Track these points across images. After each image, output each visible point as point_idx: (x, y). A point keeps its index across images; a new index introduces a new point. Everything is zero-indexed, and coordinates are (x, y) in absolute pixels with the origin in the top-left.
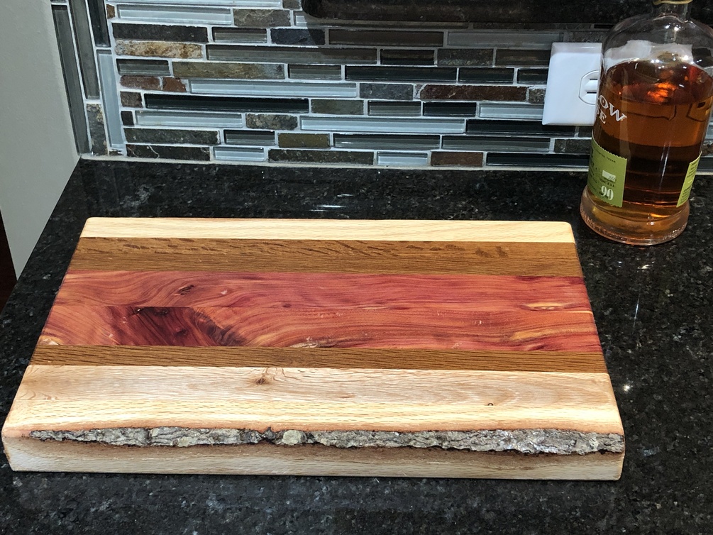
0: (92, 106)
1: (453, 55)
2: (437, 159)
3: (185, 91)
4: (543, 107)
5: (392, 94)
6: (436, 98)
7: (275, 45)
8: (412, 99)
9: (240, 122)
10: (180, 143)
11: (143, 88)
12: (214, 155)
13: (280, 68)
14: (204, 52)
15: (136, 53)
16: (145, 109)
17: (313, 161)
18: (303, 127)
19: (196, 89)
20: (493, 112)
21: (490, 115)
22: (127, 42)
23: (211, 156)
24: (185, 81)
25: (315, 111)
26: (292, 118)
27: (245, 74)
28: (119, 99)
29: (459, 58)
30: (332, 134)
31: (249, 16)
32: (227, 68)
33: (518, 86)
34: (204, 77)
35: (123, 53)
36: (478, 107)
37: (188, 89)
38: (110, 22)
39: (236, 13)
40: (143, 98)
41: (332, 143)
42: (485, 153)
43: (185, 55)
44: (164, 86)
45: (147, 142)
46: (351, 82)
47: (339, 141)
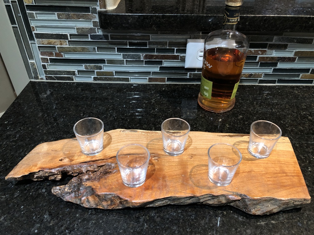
0: (31, 63)
1: (153, 44)
2: (150, 80)
3: (62, 57)
4: (185, 62)
5: (134, 57)
6: (149, 59)
7: (92, 40)
8: (141, 59)
9: (83, 67)
10: (63, 75)
11: (48, 56)
12: (75, 79)
13: (94, 49)
14: (68, 43)
15: (44, 44)
16: (50, 63)
17: (109, 81)
18: (104, 69)
19: (67, 56)
21: (167, 65)
22: (40, 40)
23: (74, 79)
24: (62, 54)
25: (108, 63)
26: (100, 66)
27: (83, 51)
28: (41, 60)
29: (156, 45)
30: (114, 71)
31: (82, 30)
32: (76, 49)
33: (176, 54)
34: (68, 52)
35: (40, 44)
36: (163, 62)
37: (64, 57)
38: (33, 33)
39: (77, 29)
40: (49, 59)
41: (115, 75)
42: (166, 78)
43: (61, 44)
44: (55, 55)
45: (52, 75)
46: (119, 53)
47: (117, 74)
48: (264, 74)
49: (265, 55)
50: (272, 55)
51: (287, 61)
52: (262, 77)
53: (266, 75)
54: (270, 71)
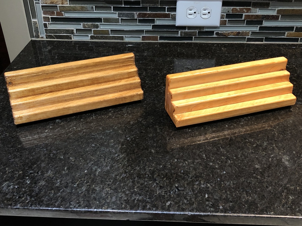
0: (34, 22)
1: (146, 2)
2: (144, 38)
4: (175, 20)
5: (128, 16)
6: (142, 17)
8: (134, 18)
9: (81, 26)
10: (62, 34)
11: (50, 15)
12: (73, 38)
13: (92, 7)
14: (68, 2)
15: (47, 3)
16: (51, 22)
17: (104, 39)
18: (101, 28)
19: (67, 15)
20: (161, 22)
21: (159, 23)
24: (63, 13)
25: (104, 22)
26: (97, 25)
27: (82, 10)
28: (43, 19)
29: (148, 4)
30: (110, 30)
32: (76, 7)
33: (168, 13)
34: (69, 11)
35: (43, 4)
36: (155, 20)
37: (64, 15)
40: (50, 18)
41: (110, 33)
42: (159, 36)
43: (62, 4)
44: (56, 14)
45: (52, 33)
46: (115, 12)
47: (113, 33)
48: (251, 32)
49: (250, 13)
50: (256, 13)
51: (272, 19)
52: (250, 35)
53: (254, 33)
54: (256, 29)
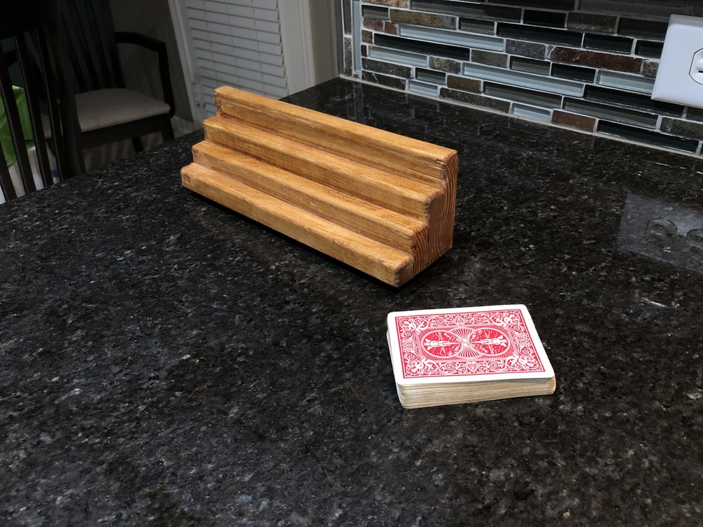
0: (346, 39)
1: (580, 19)
2: (557, 117)
4: (653, 82)
5: (528, 51)
6: (563, 60)
8: (544, 59)
9: (426, 62)
10: (390, 74)
13: (453, 20)
14: (408, 3)
15: (372, 1)
16: (374, 45)
17: (468, 102)
18: (466, 73)
19: (405, 34)
23: (407, 88)
24: (397, 26)
25: (474, 60)
26: (457, 63)
27: (431, 23)
28: (361, 35)
29: (585, 23)
30: (483, 81)
32: (421, 16)
33: (635, 57)
34: (408, 23)
35: (365, 1)
36: (596, 73)
37: (398, 32)
40: (373, 36)
41: (482, 89)
42: (598, 120)
43: (398, 4)
44: (385, 28)
45: (373, 70)
46: (500, 38)
47: (488, 89)
